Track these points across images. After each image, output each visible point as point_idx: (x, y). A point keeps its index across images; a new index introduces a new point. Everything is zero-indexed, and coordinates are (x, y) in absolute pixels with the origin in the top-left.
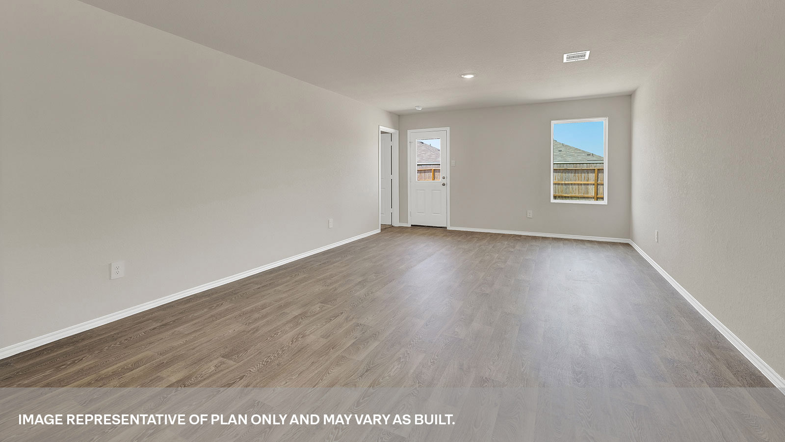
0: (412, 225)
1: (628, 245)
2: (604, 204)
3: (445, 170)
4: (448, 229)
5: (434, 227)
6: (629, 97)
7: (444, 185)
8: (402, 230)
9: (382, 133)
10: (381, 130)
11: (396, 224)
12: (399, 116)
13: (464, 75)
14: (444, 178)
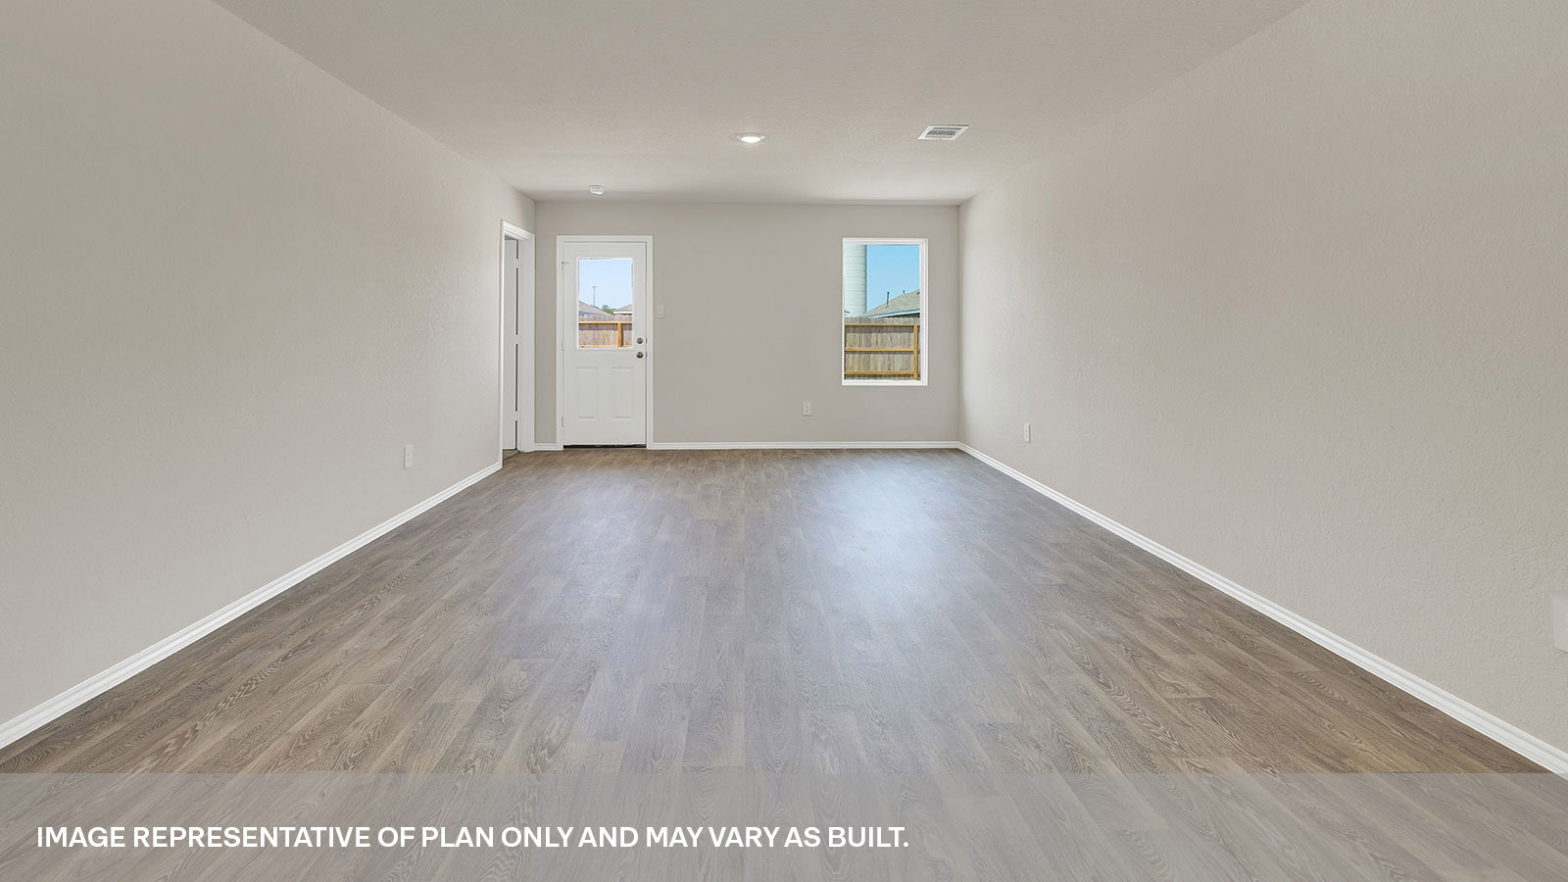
0: (565, 447)
1: (957, 451)
2: (922, 384)
3: (643, 327)
4: (648, 448)
5: (618, 446)
6: (957, 209)
7: (640, 356)
8: (544, 460)
9: (507, 238)
10: (505, 232)
11: (528, 445)
12: (536, 202)
13: (743, 135)
14: (640, 341)
